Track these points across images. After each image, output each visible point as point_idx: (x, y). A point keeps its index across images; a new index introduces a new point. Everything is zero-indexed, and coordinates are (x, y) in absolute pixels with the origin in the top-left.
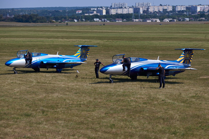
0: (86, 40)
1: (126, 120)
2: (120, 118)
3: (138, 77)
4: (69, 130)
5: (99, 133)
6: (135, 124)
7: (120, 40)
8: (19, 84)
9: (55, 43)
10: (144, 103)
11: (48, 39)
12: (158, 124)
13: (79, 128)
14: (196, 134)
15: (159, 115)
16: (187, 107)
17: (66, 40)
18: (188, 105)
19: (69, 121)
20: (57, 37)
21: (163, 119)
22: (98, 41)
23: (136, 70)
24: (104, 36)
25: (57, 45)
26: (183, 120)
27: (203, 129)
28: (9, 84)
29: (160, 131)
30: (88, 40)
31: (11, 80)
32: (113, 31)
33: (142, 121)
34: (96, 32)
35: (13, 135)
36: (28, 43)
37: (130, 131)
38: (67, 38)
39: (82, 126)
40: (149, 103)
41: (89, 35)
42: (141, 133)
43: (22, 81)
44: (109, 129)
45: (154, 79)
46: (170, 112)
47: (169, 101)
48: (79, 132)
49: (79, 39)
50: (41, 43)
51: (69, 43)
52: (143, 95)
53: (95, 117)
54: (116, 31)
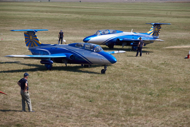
0: (67, 14)
1: (109, 83)
2: (103, 80)
3: (115, 47)
4: (62, 90)
5: (87, 93)
6: (117, 85)
7: (95, 15)
8: (15, 50)
9: (41, 17)
10: (122, 69)
11: (34, 13)
12: (136, 86)
13: (70, 88)
14: (169, 95)
15: (136, 78)
16: (158, 72)
17: (50, 14)
18: (159, 71)
19: (61, 82)
20: (42, 12)
21: (140, 82)
22: (77, 16)
23: (113, 41)
24: (81, 11)
25: (43, 18)
26: (156, 83)
27: (174, 91)
28: (6, 50)
29: (138, 92)
30: (69, 15)
31: (8, 47)
32: (89, 7)
33: (122, 83)
34: (74, 8)
35: (16, 93)
36: (18, 16)
37: (113, 91)
38: (51, 13)
39: (72, 87)
40: (126, 69)
41: (69, 10)
42: (123, 93)
43: (17, 48)
44: (96, 89)
45: (128, 48)
46: (145, 76)
47: (143, 67)
48: (71, 92)
49: (61, 13)
50: (29, 16)
51: (53, 17)
52: (120, 62)
53: (83, 80)
54: (91, 7)
